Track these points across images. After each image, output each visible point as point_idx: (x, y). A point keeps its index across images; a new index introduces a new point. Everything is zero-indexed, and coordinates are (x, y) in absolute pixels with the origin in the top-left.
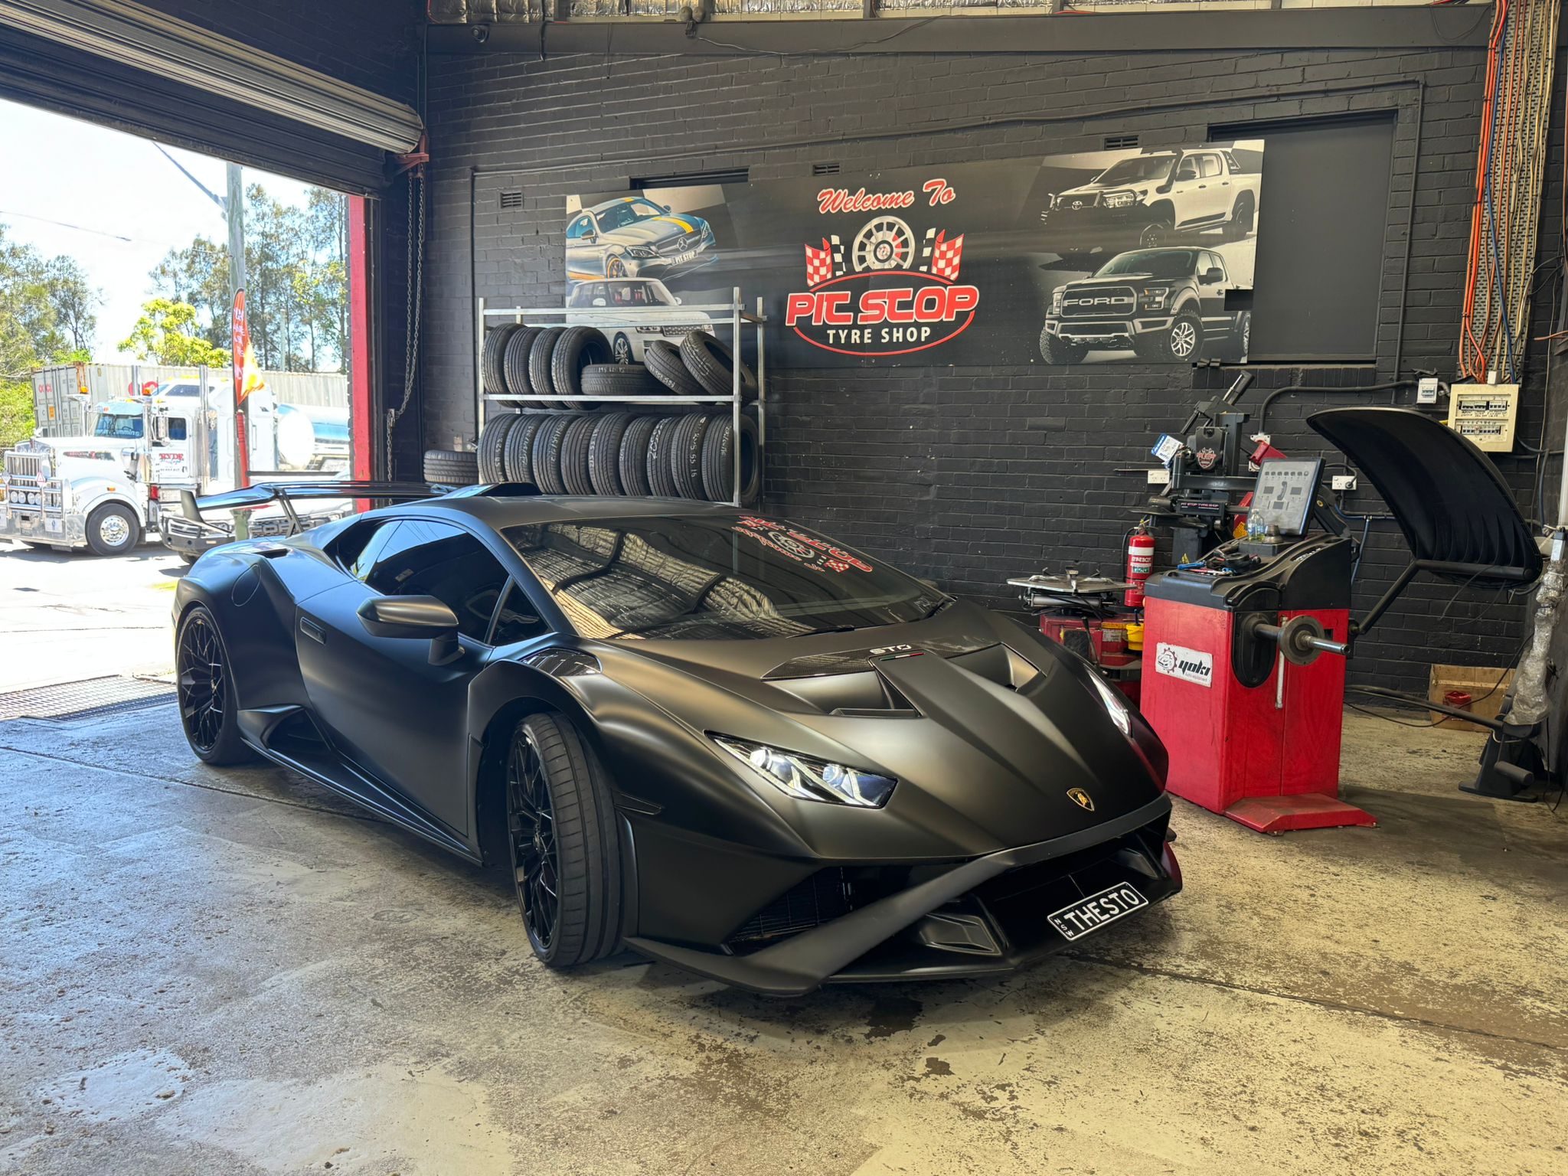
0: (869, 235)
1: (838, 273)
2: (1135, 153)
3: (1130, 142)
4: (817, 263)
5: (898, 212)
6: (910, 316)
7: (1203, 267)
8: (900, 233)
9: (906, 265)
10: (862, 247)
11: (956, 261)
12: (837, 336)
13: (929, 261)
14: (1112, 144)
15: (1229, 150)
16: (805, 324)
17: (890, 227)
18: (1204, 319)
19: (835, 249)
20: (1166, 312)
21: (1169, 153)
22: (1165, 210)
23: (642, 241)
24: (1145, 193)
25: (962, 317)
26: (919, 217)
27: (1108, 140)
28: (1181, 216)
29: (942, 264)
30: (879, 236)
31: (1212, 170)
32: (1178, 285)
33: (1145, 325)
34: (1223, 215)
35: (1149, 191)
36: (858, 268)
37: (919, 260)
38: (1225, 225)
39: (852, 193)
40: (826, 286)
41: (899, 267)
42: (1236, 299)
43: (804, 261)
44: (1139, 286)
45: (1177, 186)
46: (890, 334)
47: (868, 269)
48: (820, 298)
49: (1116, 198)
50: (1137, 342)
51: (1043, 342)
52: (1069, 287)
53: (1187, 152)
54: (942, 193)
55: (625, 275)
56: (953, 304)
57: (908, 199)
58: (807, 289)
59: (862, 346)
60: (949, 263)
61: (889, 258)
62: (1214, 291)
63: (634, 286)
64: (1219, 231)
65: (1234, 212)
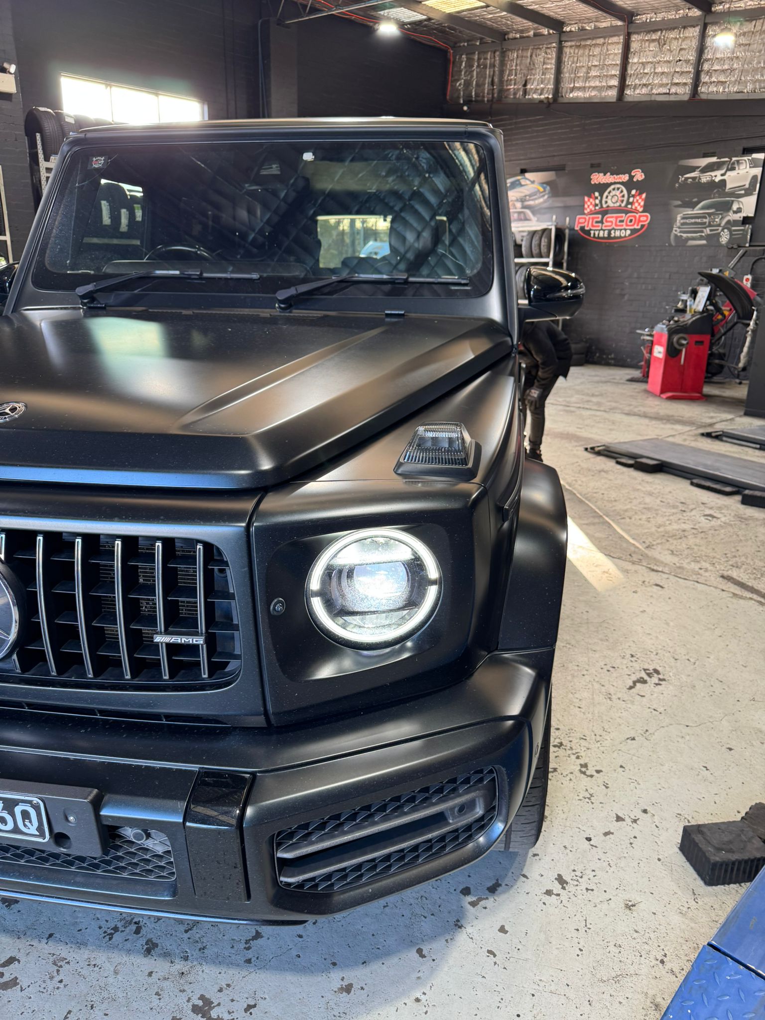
0: (610, 192)
1: (597, 208)
2: (714, 159)
3: (712, 155)
4: (589, 203)
5: (622, 183)
6: (622, 226)
7: (735, 207)
8: (622, 191)
9: (623, 205)
10: (607, 197)
11: (642, 203)
12: (594, 234)
13: (632, 204)
14: (705, 155)
15: (750, 158)
16: (582, 229)
17: (618, 189)
18: (734, 228)
19: (596, 198)
20: (719, 225)
21: (727, 159)
22: (723, 182)
23: (523, 195)
24: (716, 176)
25: (643, 226)
26: (630, 185)
27: (704, 154)
28: (729, 185)
29: (636, 205)
30: (613, 193)
31: (742, 167)
32: (725, 214)
33: (711, 230)
34: (745, 185)
35: (717, 176)
36: (604, 206)
37: (628, 203)
38: (746, 190)
40: (591, 213)
41: (620, 206)
42: (746, 220)
43: (584, 202)
44: (710, 214)
45: (729, 173)
46: (615, 233)
47: (608, 206)
48: (589, 218)
49: (705, 178)
50: (708, 237)
51: (672, 237)
52: (684, 215)
53: (734, 159)
54: (639, 175)
56: (639, 221)
57: (625, 178)
58: (584, 214)
59: (604, 238)
60: (639, 204)
61: (617, 202)
62: (739, 217)
64: (743, 192)
65: (750, 184)
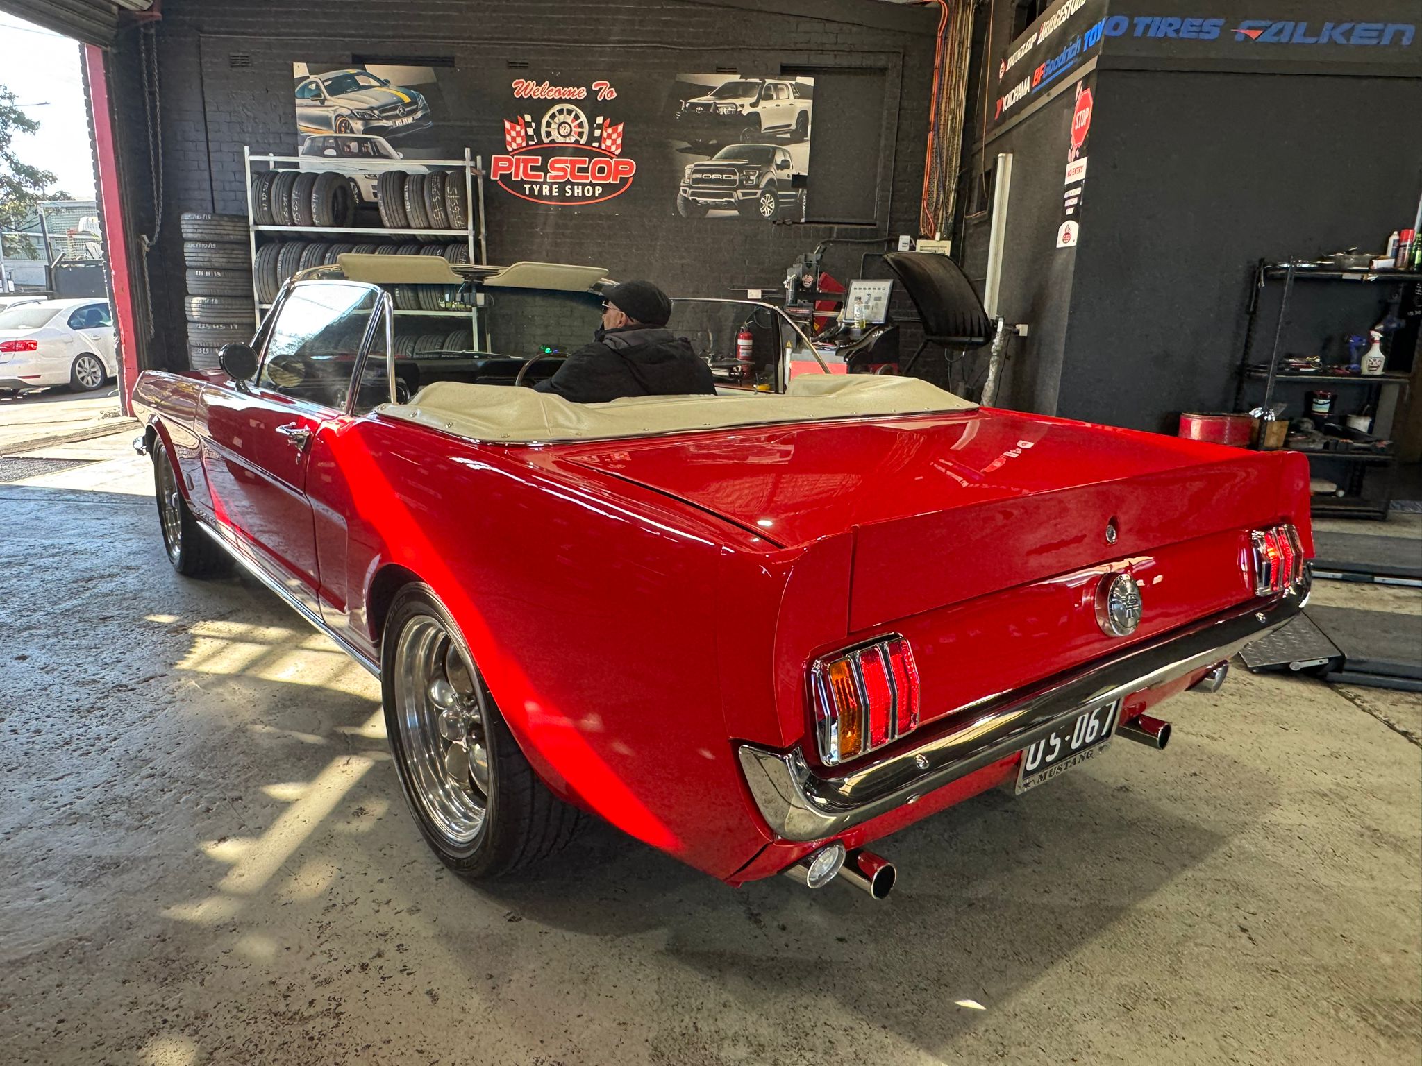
0: (553, 116)
1: (531, 143)
2: (736, 78)
3: (733, 71)
4: (513, 134)
5: (575, 102)
6: (587, 178)
7: (779, 158)
8: (577, 117)
9: (583, 141)
10: (549, 125)
11: (619, 141)
12: (531, 189)
13: (600, 139)
14: (720, 71)
15: (793, 83)
16: (506, 178)
17: (569, 112)
18: (780, 193)
19: (528, 125)
20: (757, 186)
21: (757, 80)
22: (755, 119)
23: (367, 106)
24: (742, 106)
25: (624, 180)
26: (592, 106)
27: (718, 68)
28: (766, 124)
29: (609, 142)
30: (561, 118)
31: (783, 95)
32: (765, 169)
33: (744, 194)
34: (790, 125)
35: (745, 105)
36: (546, 140)
37: (592, 138)
38: (792, 132)
39: (539, 84)
40: (519, 151)
41: (577, 142)
42: (798, 180)
43: (503, 132)
44: (741, 168)
45: (763, 103)
46: (572, 189)
47: (553, 141)
48: (518, 160)
49: (725, 107)
50: (740, 205)
51: (679, 202)
52: (696, 166)
53: (768, 81)
54: (607, 92)
55: (352, 132)
56: (617, 172)
57: (582, 93)
58: (508, 153)
59: (551, 197)
60: (614, 142)
61: (569, 134)
62: (785, 174)
63: (360, 141)
64: (788, 136)
65: (797, 124)
